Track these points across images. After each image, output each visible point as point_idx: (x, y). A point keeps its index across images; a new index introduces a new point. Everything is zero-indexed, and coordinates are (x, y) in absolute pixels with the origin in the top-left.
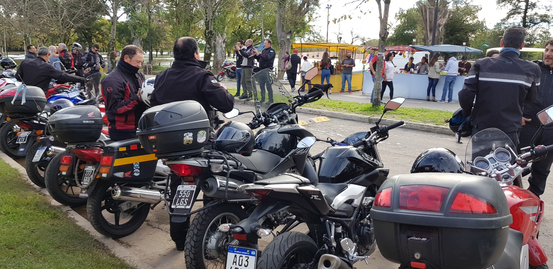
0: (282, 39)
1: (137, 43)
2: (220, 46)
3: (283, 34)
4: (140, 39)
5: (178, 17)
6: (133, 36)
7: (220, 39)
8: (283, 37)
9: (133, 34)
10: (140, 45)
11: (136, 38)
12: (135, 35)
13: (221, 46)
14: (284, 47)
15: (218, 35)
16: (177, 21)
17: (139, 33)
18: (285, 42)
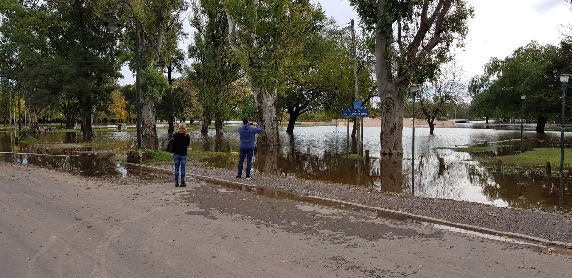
0: (388, 96)
1: (147, 110)
2: (268, 112)
3: (390, 85)
4: (152, 105)
5: (206, 77)
6: (142, 101)
7: (268, 99)
8: (391, 92)
9: (143, 99)
10: (152, 113)
11: (146, 103)
12: (144, 99)
13: (271, 112)
14: (393, 109)
15: (265, 93)
16: (205, 82)
17: (150, 96)
18: (395, 99)
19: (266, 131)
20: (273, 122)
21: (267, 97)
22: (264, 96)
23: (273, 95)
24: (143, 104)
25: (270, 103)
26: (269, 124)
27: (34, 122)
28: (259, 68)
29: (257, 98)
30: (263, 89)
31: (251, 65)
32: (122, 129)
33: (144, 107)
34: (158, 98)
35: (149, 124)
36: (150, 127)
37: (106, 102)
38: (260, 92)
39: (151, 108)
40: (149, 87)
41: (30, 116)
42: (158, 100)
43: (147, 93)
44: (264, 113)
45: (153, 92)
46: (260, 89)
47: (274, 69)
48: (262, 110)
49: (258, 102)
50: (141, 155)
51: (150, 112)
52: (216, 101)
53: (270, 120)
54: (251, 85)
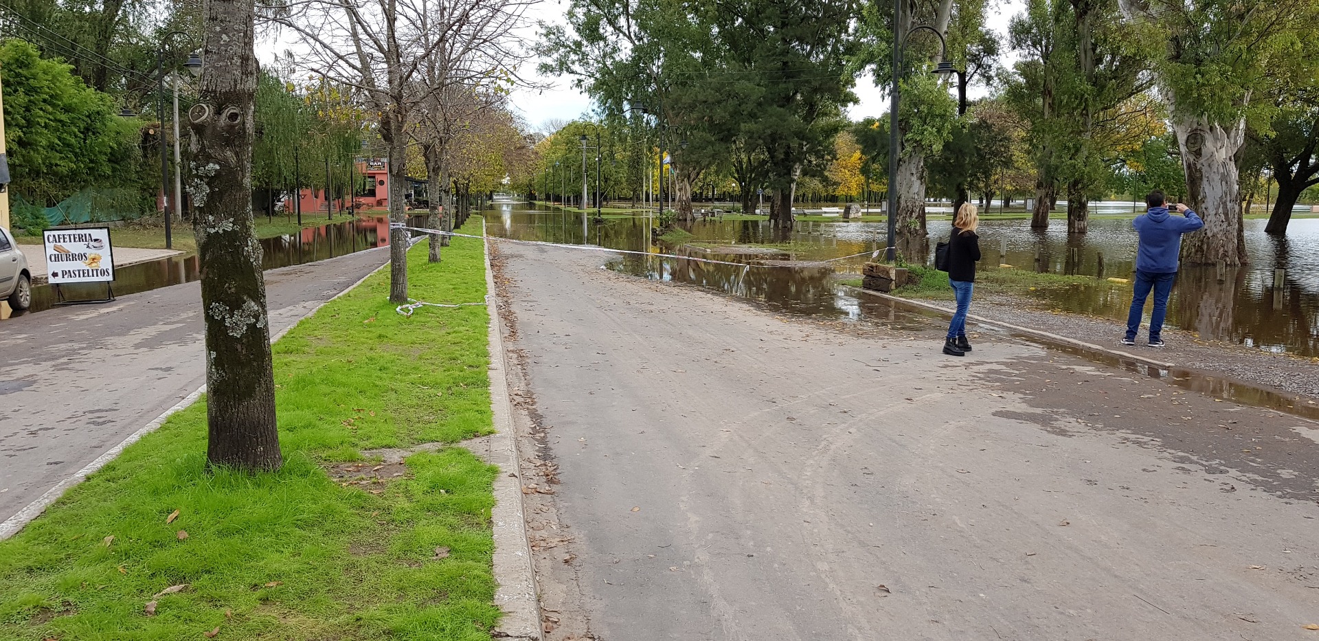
19: (1206, 226)
20: (1229, 205)
21: (1216, 139)
22: (1207, 136)
23: (1233, 134)
24: (900, 160)
25: (1222, 154)
26: (1217, 209)
27: (684, 198)
28: (1199, 62)
29: (1187, 142)
30: (1205, 118)
31: (1176, 57)
32: (852, 216)
33: (903, 169)
34: (934, 146)
35: (910, 206)
36: (911, 214)
37: (823, 157)
38: (1195, 126)
39: (917, 169)
40: (915, 122)
41: (677, 187)
42: (932, 151)
43: (909, 135)
44: (1205, 180)
45: (923, 133)
46: (1195, 120)
47: (1243, 64)
48: (1198, 175)
49: (1190, 152)
50: (893, 275)
51: (914, 178)
52: (1073, 151)
53: (1221, 198)
54: (1173, 108)
